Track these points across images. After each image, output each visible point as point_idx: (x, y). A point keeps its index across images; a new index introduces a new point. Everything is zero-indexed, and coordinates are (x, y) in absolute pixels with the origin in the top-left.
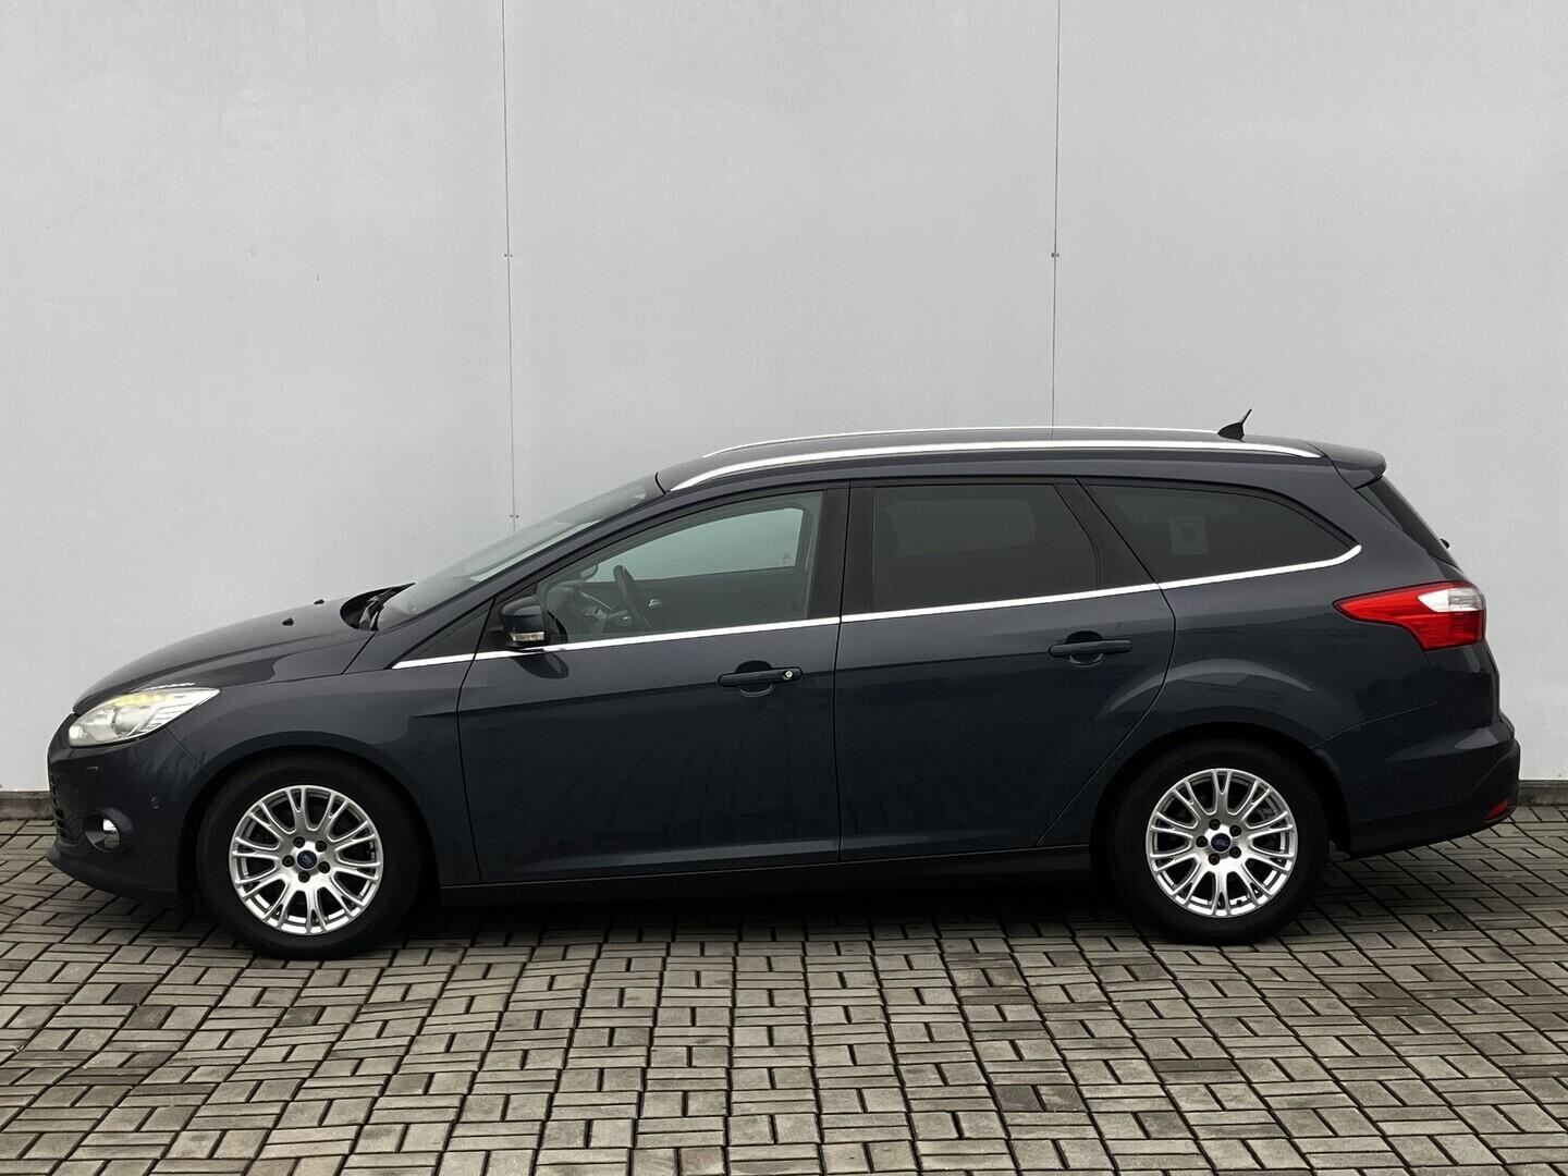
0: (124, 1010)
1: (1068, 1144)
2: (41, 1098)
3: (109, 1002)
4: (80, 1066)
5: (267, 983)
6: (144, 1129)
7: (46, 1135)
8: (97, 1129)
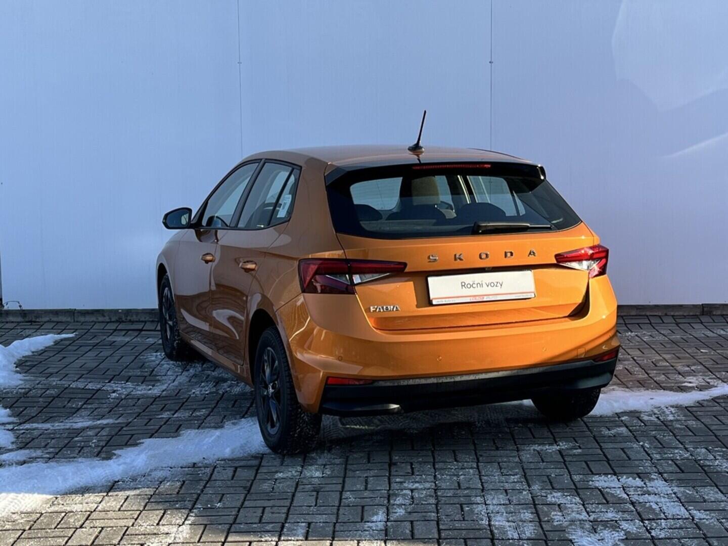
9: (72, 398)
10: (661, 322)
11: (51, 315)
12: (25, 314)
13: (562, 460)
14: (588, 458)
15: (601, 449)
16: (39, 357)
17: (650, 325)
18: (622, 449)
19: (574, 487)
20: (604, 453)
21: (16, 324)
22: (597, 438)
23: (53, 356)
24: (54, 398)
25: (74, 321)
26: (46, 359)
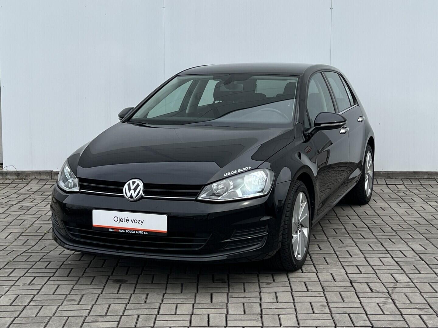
0: (42, 234)
1: (336, 274)
2: (15, 259)
3: (38, 231)
4: (28, 250)
6: (47, 268)
7: (16, 269)
8: (33, 268)
11: (36, 174)
12: (18, 173)
16: (31, 203)
21: (12, 181)
23: (40, 203)
25: (51, 179)
26: (37, 205)
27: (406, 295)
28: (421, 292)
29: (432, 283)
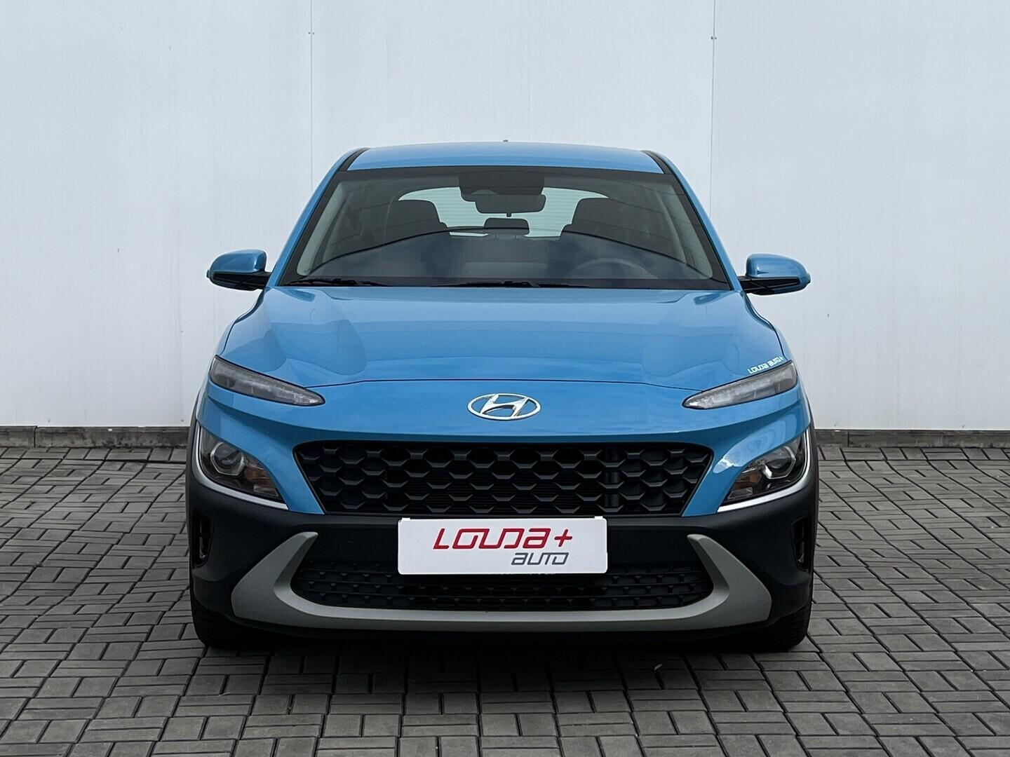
0: (26, 569)
3: (15, 564)
5: (130, 553)
9: (63, 568)
10: (986, 458)
13: (899, 668)
14: (941, 666)
15: (956, 652)
17: (968, 463)
18: (989, 652)
19: (933, 711)
20: (960, 657)
22: (944, 635)
24: (35, 569)
27: (887, 697)
28: (921, 691)
29: (946, 672)
